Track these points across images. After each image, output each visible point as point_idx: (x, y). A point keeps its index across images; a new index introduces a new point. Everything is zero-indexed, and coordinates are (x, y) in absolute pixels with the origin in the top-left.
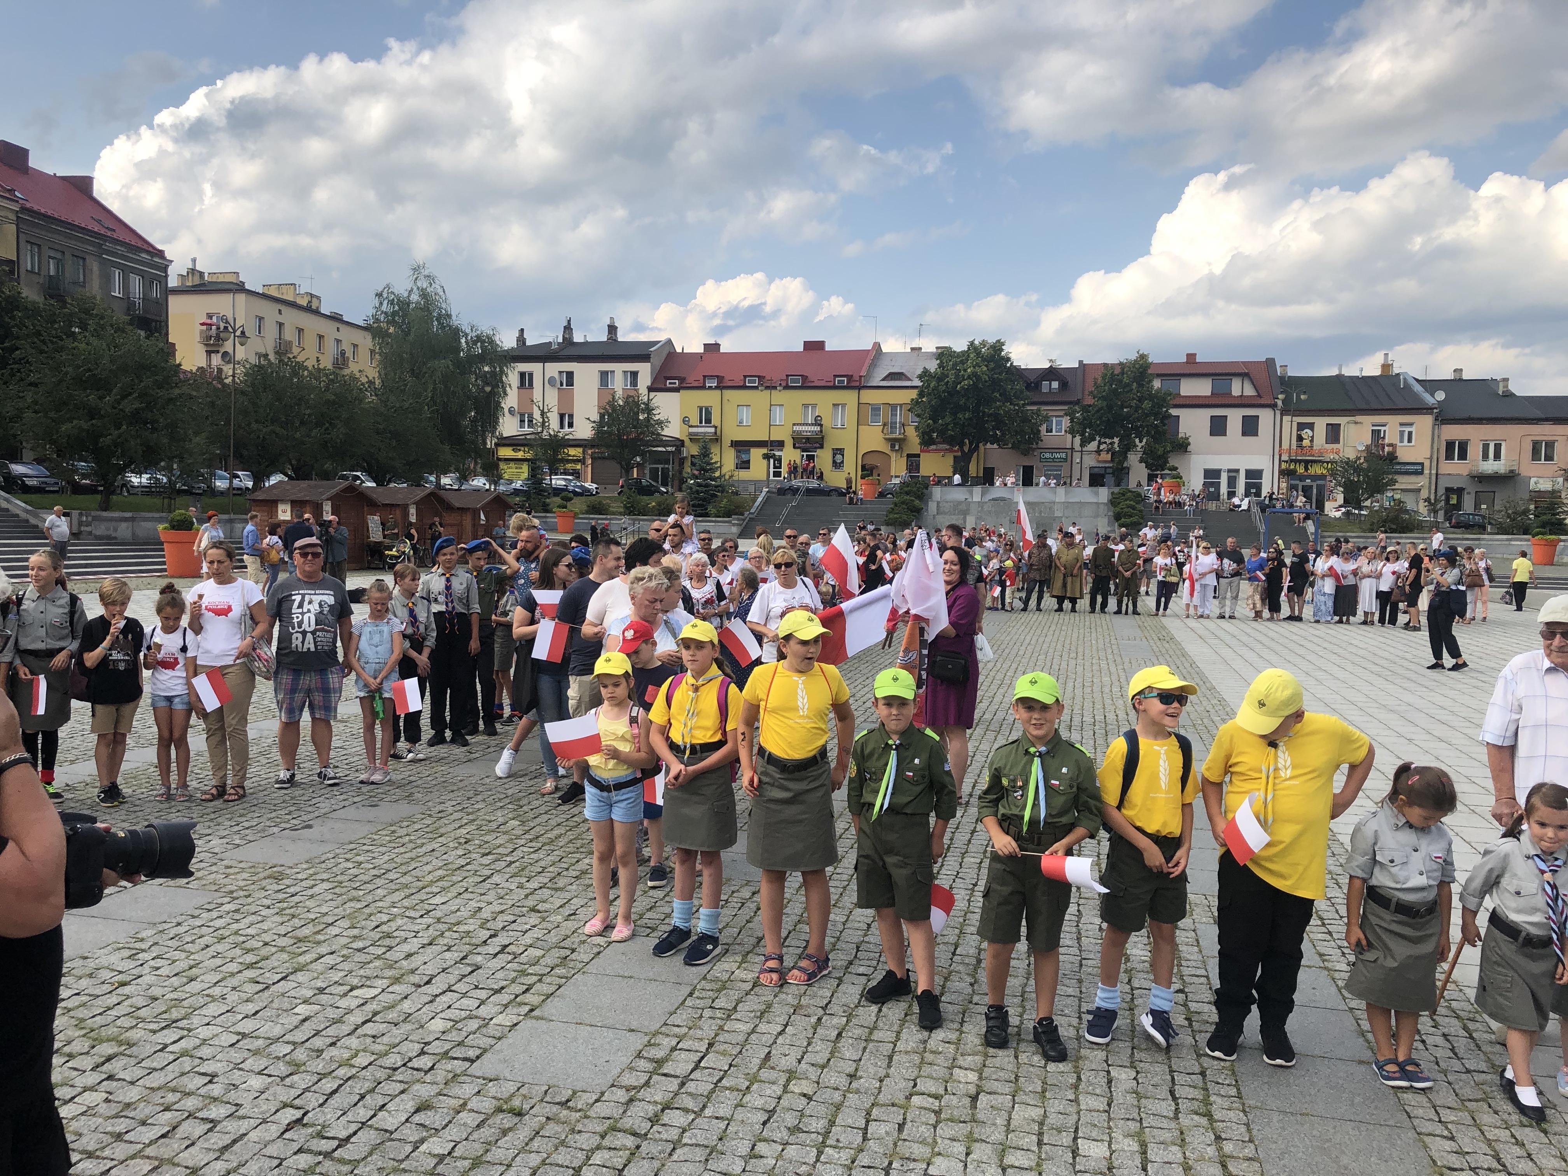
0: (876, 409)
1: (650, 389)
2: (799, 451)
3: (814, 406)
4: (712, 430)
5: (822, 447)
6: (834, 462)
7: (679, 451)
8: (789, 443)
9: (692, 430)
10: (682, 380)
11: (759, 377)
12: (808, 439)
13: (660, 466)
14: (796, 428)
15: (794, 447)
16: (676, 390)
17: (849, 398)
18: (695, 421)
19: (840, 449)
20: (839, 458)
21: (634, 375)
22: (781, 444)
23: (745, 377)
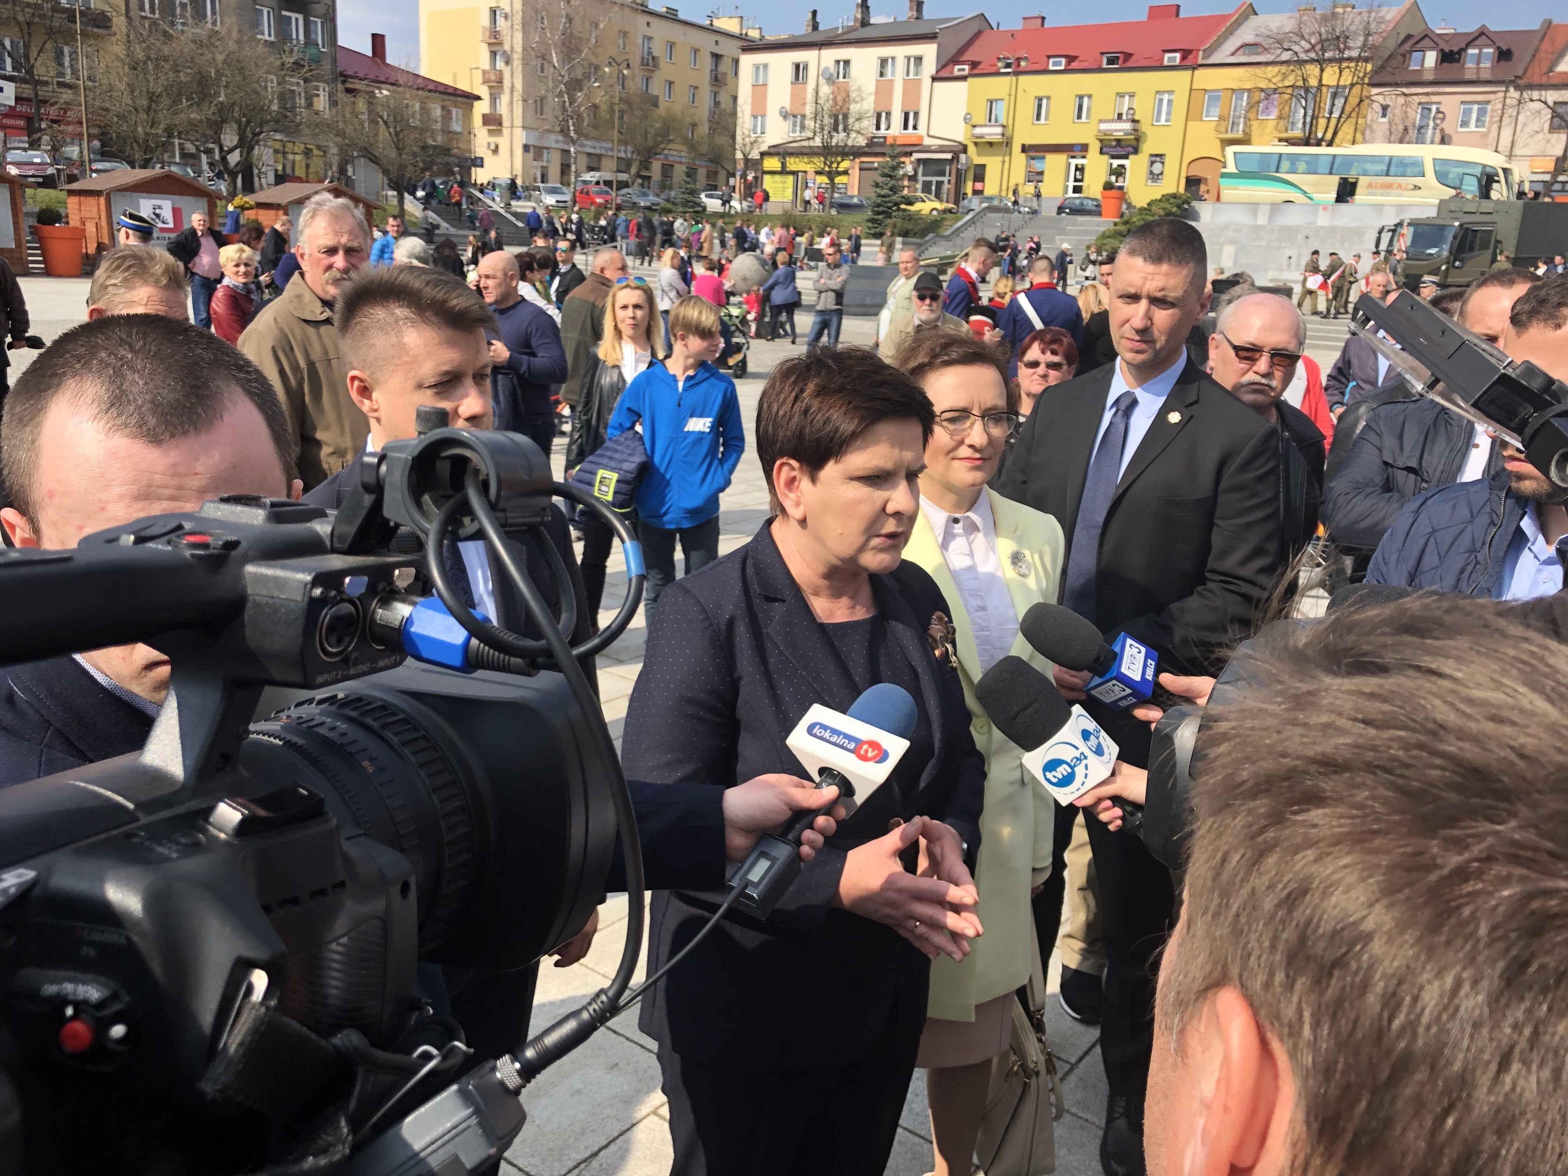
0: (1213, 95)
1: (934, 79)
2: (1106, 157)
3: (1132, 95)
4: (999, 130)
5: (1136, 151)
6: (1151, 173)
7: (956, 158)
8: (1094, 147)
9: (978, 131)
10: (974, 65)
11: (1065, 56)
12: (1119, 141)
13: (935, 179)
14: (1104, 127)
15: (1101, 153)
16: (963, 78)
17: (1180, 80)
18: (980, 117)
19: (1160, 156)
20: (1157, 168)
21: (919, 59)
22: (1084, 148)
23: (1049, 57)
